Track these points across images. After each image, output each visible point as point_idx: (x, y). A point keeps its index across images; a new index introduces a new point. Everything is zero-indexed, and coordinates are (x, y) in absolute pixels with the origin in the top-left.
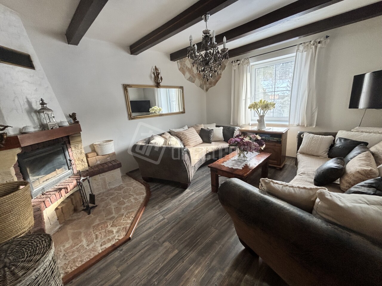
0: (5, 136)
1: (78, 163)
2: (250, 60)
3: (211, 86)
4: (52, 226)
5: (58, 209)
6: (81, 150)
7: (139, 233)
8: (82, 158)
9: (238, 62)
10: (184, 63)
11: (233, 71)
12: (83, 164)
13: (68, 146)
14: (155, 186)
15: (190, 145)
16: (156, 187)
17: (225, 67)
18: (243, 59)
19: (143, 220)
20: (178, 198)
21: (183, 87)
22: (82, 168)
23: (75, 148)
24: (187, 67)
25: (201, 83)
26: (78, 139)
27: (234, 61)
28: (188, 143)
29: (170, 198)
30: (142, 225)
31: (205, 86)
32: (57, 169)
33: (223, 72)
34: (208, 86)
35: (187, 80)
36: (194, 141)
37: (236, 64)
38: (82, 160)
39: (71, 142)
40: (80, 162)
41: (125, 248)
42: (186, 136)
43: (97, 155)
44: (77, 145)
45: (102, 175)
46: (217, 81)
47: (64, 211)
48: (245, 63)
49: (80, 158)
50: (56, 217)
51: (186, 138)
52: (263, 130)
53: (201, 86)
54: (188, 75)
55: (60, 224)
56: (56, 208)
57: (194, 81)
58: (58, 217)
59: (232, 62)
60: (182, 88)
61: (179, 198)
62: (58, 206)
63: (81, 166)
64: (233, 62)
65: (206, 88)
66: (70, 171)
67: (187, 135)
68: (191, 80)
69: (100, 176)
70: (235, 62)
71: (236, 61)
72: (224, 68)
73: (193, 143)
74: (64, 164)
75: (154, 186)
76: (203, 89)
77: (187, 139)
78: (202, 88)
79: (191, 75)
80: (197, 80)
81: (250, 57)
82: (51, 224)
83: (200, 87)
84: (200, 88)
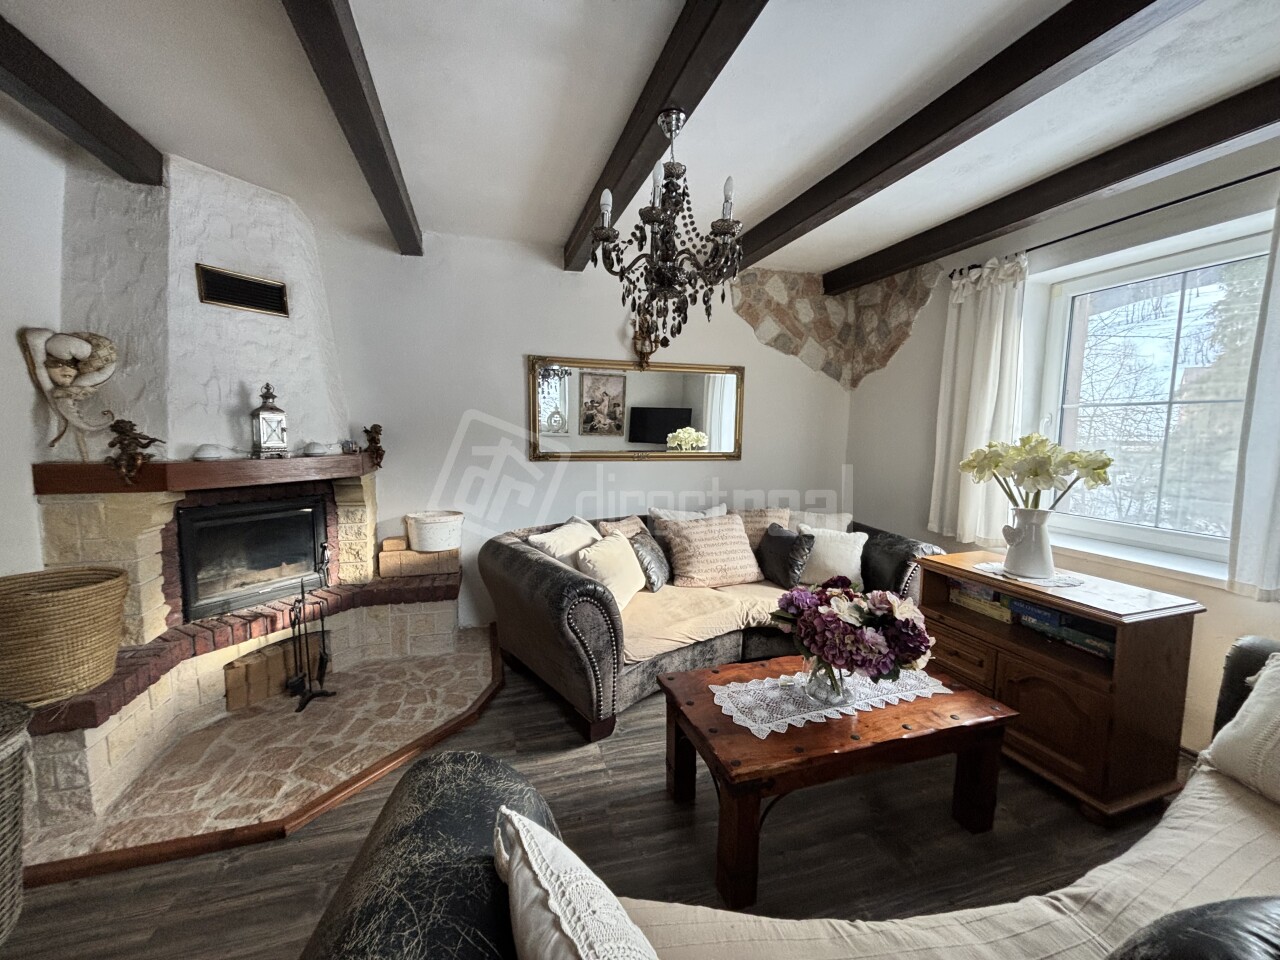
0: (139, 462)
1: (347, 560)
2: (1024, 260)
3: (870, 366)
4: (202, 708)
5: (233, 668)
6: (359, 525)
7: (321, 828)
8: (358, 548)
9: (975, 273)
10: (758, 287)
11: (952, 313)
12: (359, 565)
13: (329, 509)
14: (519, 694)
15: (693, 578)
16: (517, 699)
17: (926, 294)
18: (994, 260)
19: (374, 792)
20: (534, 764)
21: (743, 368)
22: (352, 575)
23: (348, 517)
24: (769, 302)
25: (832, 356)
26: (354, 495)
27: (958, 270)
28: (688, 568)
29: (514, 752)
30: (356, 805)
31: (849, 365)
32: (284, 564)
33: (917, 316)
34: (860, 367)
35: (767, 344)
36: (714, 566)
37: (964, 281)
38: (358, 553)
39: (336, 499)
40: (352, 558)
41: (248, 855)
42: (689, 541)
43: (409, 547)
44: (352, 509)
45: (399, 609)
46: (892, 350)
47: (251, 680)
48: (1000, 276)
49: (353, 547)
50: (221, 687)
51: (686, 549)
52: (1021, 581)
53: (831, 369)
54: (771, 327)
55: (228, 708)
56: (229, 664)
57: (797, 347)
58: (227, 691)
59: (951, 276)
60: (739, 371)
61: (539, 763)
62: (237, 660)
63: (352, 569)
64: (957, 275)
65: (853, 374)
66: (316, 575)
67: (692, 537)
68: (785, 344)
69: (392, 609)
70: (961, 273)
71: (965, 272)
72: (923, 300)
73: (709, 575)
74: (305, 555)
75: (518, 690)
76: (838, 377)
77: (687, 554)
78: (831, 375)
79: (787, 327)
80: (811, 346)
81: (1028, 251)
82: (200, 703)
83: (823, 369)
84: (823, 374)
